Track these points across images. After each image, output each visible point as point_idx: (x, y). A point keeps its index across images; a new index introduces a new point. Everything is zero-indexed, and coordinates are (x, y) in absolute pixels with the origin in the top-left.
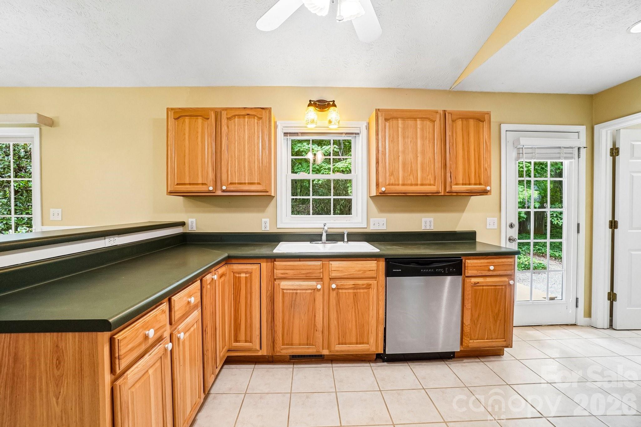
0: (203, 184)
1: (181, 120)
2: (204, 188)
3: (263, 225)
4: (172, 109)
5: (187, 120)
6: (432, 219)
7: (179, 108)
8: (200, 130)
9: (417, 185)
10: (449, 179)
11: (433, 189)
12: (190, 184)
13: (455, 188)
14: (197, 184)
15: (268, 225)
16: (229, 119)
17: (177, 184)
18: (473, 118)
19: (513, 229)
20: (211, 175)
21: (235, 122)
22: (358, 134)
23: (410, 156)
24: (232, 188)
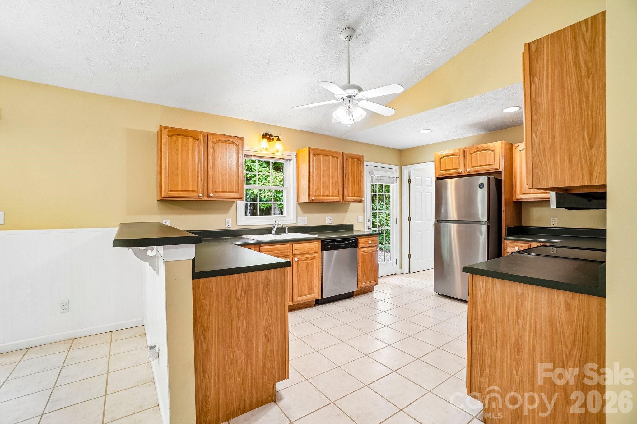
0: (193, 191)
1: (174, 138)
2: (195, 195)
3: (227, 223)
4: (165, 127)
5: (180, 138)
6: (331, 217)
7: (172, 128)
8: (191, 148)
9: (329, 196)
10: (345, 194)
11: (337, 199)
12: (182, 191)
13: (349, 198)
14: (188, 191)
15: (230, 223)
16: (214, 142)
17: (171, 191)
18: (356, 158)
19: (370, 222)
20: (200, 185)
21: (219, 145)
22: (290, 160)
23: (326, 179)
24: (217, 195)
